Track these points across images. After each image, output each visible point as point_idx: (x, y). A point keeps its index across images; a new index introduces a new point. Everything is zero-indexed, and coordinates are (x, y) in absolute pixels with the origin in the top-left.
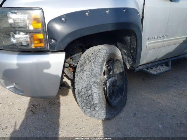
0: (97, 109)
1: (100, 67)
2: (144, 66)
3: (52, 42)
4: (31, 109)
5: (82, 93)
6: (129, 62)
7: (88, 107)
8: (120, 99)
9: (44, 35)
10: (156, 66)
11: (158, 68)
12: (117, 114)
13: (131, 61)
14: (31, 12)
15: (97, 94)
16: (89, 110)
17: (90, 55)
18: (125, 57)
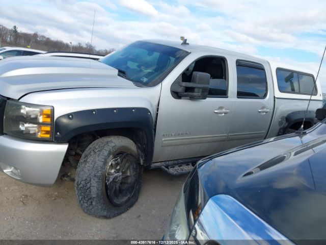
1: (103, 160)
2: (163, 163)
3: (57, 134)
4: (21, 199)
5: (81, 186)
6: (142, 158)
7: (85, 201)
8: (127, 198)
9: (51, 128)
10: (180, 165)
11: (181, 167)
12: (119, 214)
13: (143, 156)
14: (43, 108)
15: (96, 188)
16: (86, 204)
17: (97, 147)
18: (140, 151)
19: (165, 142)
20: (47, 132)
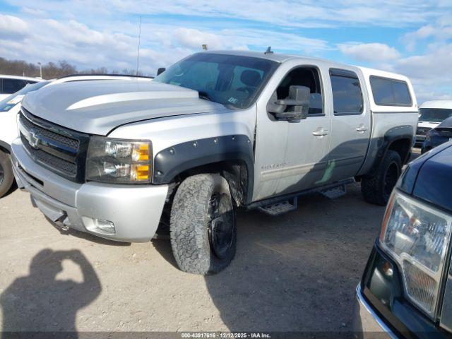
0: (200, 256)
1: (204, 202)
2: (259, 203)
3: (157, 174)
5: (181, 237)
6: (238, 197)
8: (226, 249)
9: (150, 167)
10: (277, 204)
11: (278, 206)
13: (241, 196)
15: (201, 236)
16: (189, 259)
17: (191, 188)
18: (234, 191)
19: (264, 176)
20: (144, 173)
